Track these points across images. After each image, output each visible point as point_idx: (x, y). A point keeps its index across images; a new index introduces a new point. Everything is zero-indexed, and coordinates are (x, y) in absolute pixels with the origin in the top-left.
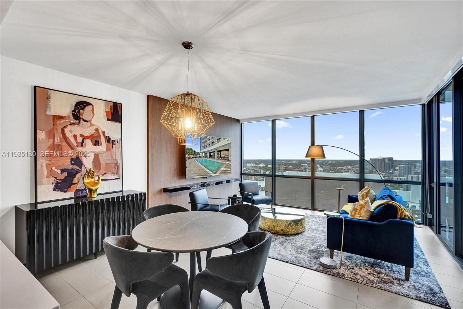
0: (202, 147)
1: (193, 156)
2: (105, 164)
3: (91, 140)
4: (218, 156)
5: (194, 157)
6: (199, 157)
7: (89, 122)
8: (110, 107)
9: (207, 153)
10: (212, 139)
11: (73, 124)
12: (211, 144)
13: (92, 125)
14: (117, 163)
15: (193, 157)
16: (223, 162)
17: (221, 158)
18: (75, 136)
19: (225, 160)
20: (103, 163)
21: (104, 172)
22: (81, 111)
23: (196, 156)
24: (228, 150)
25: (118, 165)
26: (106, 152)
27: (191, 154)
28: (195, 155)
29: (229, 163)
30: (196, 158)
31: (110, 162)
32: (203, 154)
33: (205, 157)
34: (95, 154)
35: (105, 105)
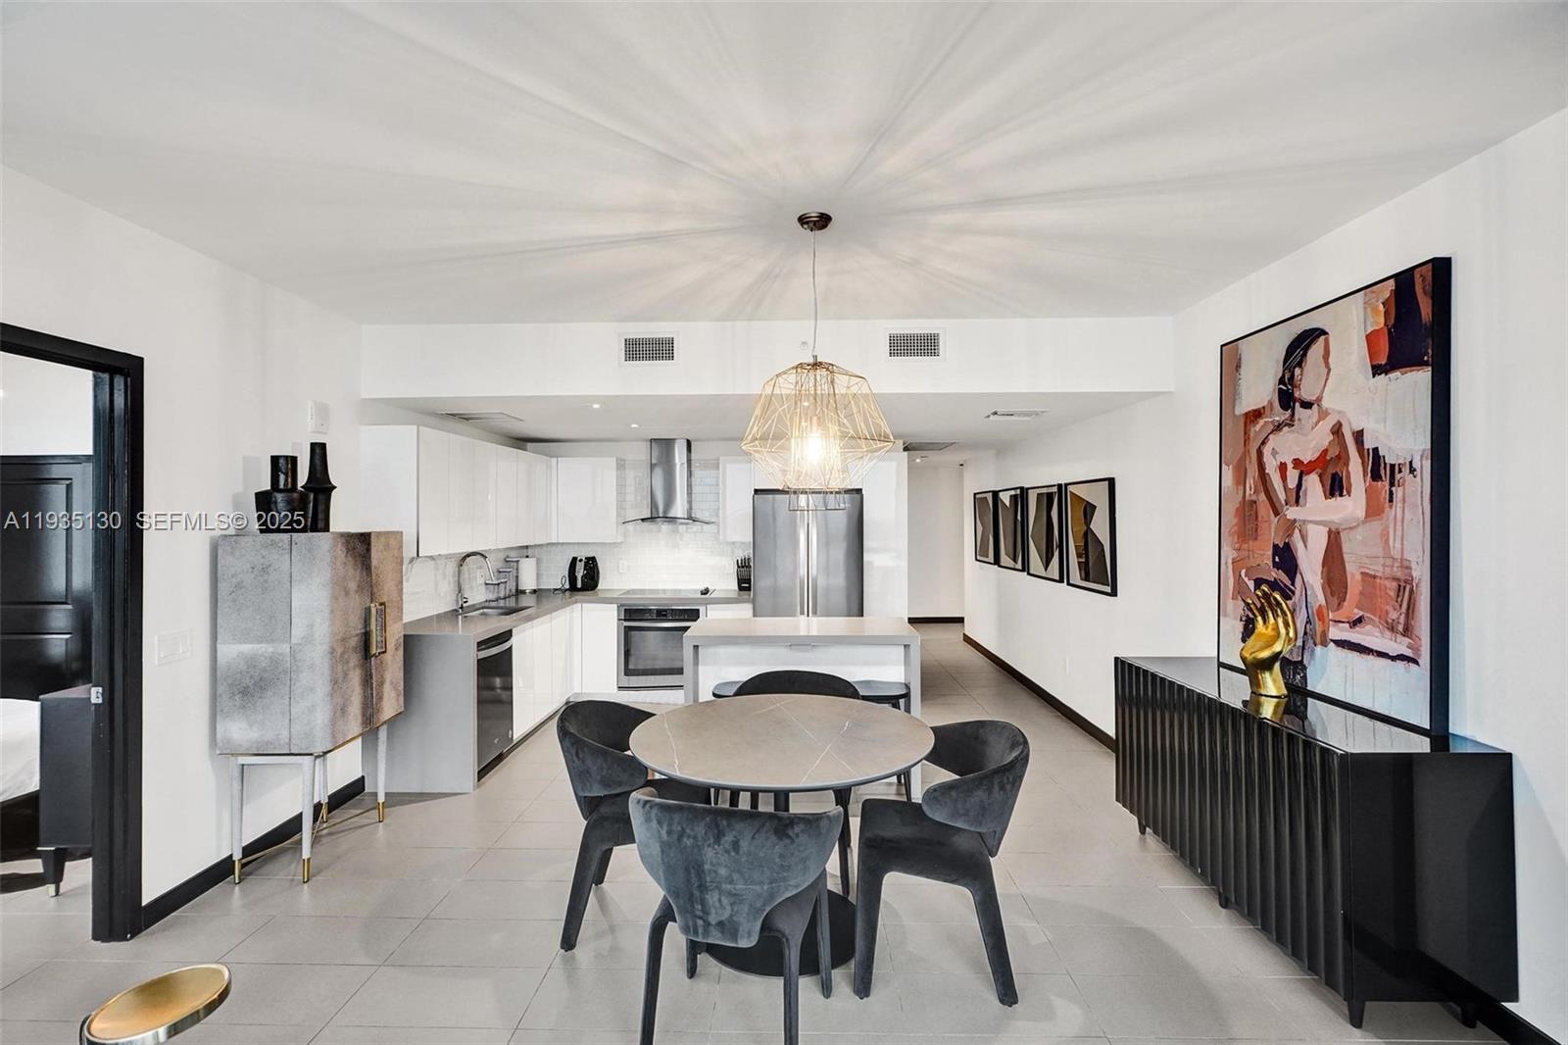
2: (1359, 577)
3: (1320, 476)
7: (1315, 407)
8: (1381, 306)
11: (1278, 427)
13: (1324, 414)
14: (1409, 581)
18: (1283, 467)
20: (1354, 572)
21: (1356, 611)
22: (1297, 371)
25: (1411, 591)
26: (1364, 522)
31: (1381, 569)
34: (1330, 532)
35: (1365, 308)
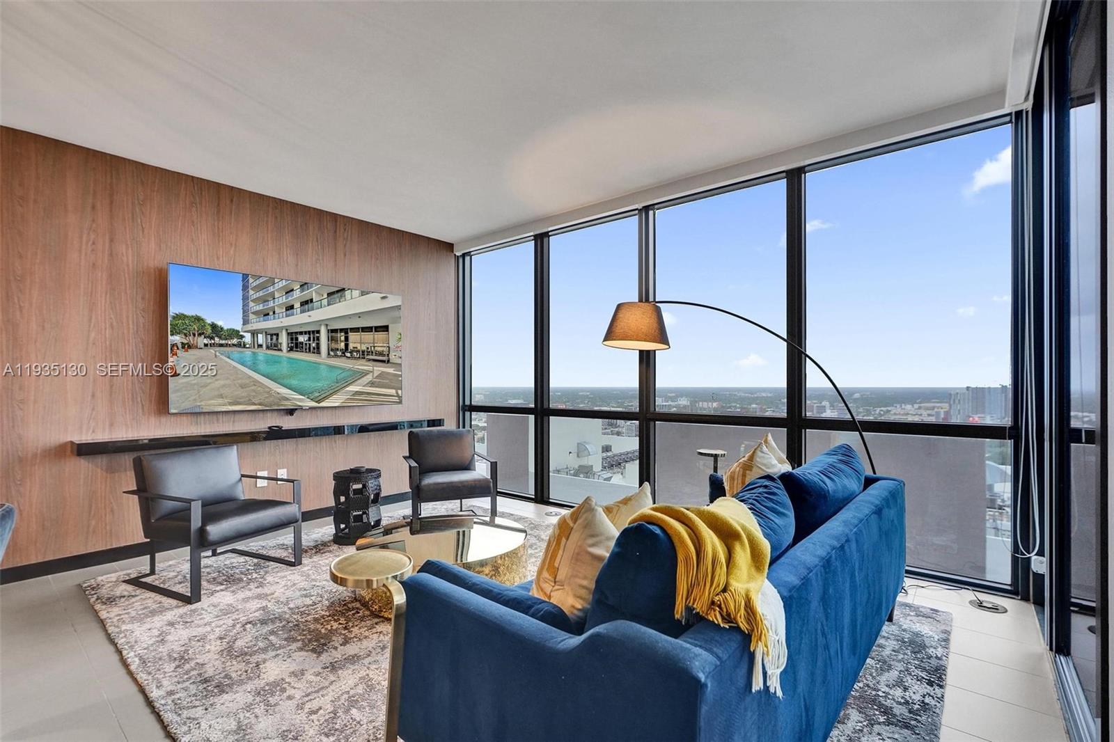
0: (252, 313)
1: (206, 341)
4: (334, 346)
5: (212, 345)
6: (241, 345)
9: (277, 335)
10: (302, 291)
12: (297, 305)
15: (206, 345)
16: (362, 365)
17: (350, 352)
19: (369, 360)
23: (223, 342)
24: (385, 329)
27: (200, 335)
28: (217, 339)
29: (391, 370)
30: (222, 348)
32: (260, 336)
33: (268, 348)
